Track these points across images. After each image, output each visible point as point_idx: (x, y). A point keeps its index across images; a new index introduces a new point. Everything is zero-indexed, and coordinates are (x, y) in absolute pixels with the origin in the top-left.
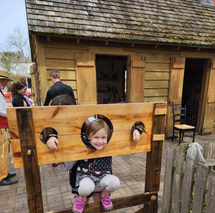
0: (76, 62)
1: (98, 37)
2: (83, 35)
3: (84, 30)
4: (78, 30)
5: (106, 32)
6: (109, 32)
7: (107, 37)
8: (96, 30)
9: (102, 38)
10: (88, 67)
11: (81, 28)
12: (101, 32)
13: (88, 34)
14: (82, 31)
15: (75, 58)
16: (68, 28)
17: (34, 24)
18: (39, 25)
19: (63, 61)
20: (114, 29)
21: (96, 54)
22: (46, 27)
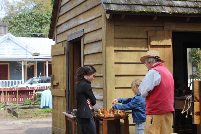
0: (150, 42)
1: (179, 14)
2: (163, 11)
3: (162, 6)
4: (155, 7)
5: (187, 7)
6: (191, 7)
7: (189, 12)
8: (176, 5)
9: (184, 14)
10: (164, 46)
11: (159, 4)
12: (182, 7)
13: (168, 10)
14: (160, 7)
15: (148, 37)
16: (144, 4)
17: (108, 2)
18: (114, 3)
19: (134, 40)
20: (195, 2)
21: (172, 31)
22: (121, 4)
